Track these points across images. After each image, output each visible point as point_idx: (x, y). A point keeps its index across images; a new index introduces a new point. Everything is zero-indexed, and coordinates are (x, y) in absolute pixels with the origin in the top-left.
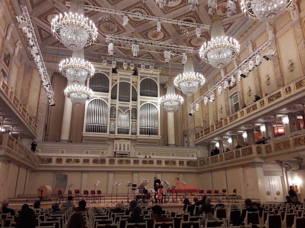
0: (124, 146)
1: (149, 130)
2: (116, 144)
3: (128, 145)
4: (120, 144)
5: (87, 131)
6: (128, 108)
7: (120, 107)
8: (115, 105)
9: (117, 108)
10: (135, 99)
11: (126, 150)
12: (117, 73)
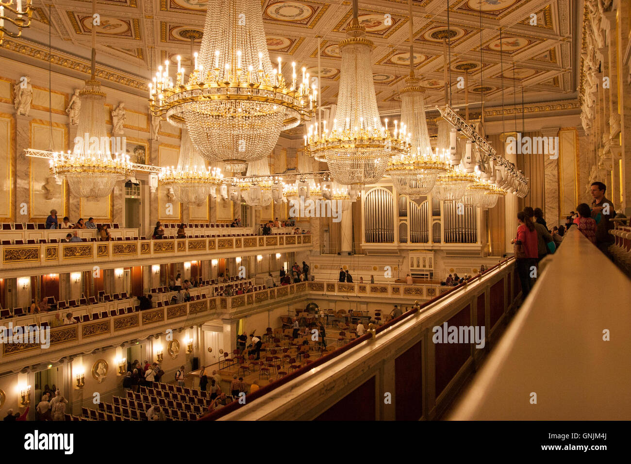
0: (424, 261)
2: (412, 258)
3: (430, 258)
4: (417, 258)
5: (368, 241)
9: (408, 200)
11: (421, 268)
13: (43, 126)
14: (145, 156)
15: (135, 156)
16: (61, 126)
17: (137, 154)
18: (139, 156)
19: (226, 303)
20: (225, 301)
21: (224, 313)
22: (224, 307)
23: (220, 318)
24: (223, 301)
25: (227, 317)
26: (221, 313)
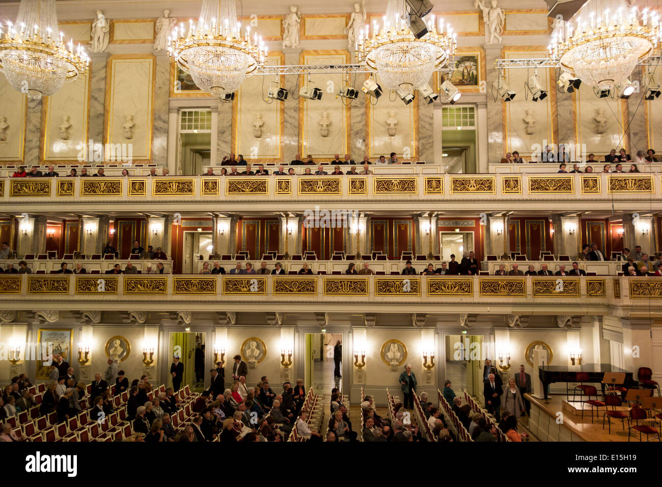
13: (318, 57)
14: (477, 69)
15: (459, 72)
16: (342, 52)
17: (461, 69)
18: (466, 71)
19: (619, 287)
20: (619, 284)
21: (616, 306)
22: (618, 295)
23: (614, 314)
24: (617, 283)
25: (621, 313)
26: (612, 305)
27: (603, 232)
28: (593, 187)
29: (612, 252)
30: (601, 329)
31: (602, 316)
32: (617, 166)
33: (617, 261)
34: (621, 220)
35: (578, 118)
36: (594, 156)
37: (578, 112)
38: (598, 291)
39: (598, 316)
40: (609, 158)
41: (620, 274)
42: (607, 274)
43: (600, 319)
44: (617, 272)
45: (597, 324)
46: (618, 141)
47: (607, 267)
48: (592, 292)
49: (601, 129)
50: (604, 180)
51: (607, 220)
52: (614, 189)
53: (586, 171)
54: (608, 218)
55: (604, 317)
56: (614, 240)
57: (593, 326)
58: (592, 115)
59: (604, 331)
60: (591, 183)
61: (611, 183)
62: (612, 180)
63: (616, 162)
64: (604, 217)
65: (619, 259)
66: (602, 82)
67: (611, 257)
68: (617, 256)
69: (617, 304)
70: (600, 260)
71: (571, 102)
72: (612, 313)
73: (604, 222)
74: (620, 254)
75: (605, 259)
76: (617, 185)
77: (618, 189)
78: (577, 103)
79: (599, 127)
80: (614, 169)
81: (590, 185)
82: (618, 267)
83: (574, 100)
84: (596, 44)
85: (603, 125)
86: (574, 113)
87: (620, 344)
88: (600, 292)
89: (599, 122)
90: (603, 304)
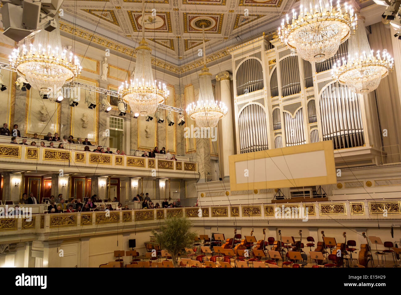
1: (349, 136)
6: (299, 104)
7: (285, 108)
8: (278, 105)
9: (282, 110)
10: (309, 84)
12: (273, 47)
19: (44, 221)
20: (44, 219)
21: (41, 234)
22: (42, 227)
23: (39, 239)
24: (43, 218)
25: (43, 238)
26: (38, 233)
27: (39, 185)
28: (34, 155)
29: (43, 198)
30: (31, 250)
31: (32, 242)
32: (50, 143)
33: (45, 204)
34: (51, 177)
35: (29, 109)
36: (37, 135)
37: (29, 105)
38: (30, 224)
39: (29, 242)
40: (46, 138)
41: (45, 212)
42: (38, 212)
43: (31, 244)
44: (44, 211)
45: (28, 248)
46: (54, 128)
47: (38, 208)
48: (25, 226)
49: (43, 119)
50: (42, 151)
51: (42, 177)
52: (47, 157)
53: (32, 144)
54: (43, 176)
55: (33, 242)
56: (46, 190)
57: (25, 249)
58: (39, 109)
59: (32, 251)
60: (33, 152)
61: (46, 153)
62: (46, 152)
63: (50, 140)
64: (41, 175)
65: (47, 203)
66: (43, 89)
67: (42, 201)
68: (46, 200)
69: (42, 232)
70: (35, 203)
71: (26, 98)
72: (37, 239)
73: (40, 178)
74: (48, 199)
75: (38, 203)
76: (49, 155)
77: (49, 158)
78: (30, 99)
79: (42, 117)
80: (49, 145)
81: (32, 153)
82: (46, 208)
83: (28, 97)
84: (41, 64)
85: (45, 116)
86: (27, 105)
87: (42, 259)
88: (31, 225)
89: (42, 114)
90: (33, 233)
